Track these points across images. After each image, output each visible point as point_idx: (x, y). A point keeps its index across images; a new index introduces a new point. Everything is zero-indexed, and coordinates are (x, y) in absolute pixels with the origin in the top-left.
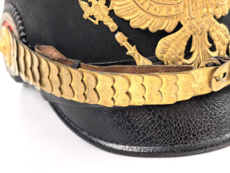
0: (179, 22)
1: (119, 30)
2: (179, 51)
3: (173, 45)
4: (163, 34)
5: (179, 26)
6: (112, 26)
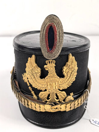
0: (46, 89)
1: (30, 86)
2: (45, 97)
3: (44, 95)
4: (41, 91)
5: (46, 90)
6: (28, 84)
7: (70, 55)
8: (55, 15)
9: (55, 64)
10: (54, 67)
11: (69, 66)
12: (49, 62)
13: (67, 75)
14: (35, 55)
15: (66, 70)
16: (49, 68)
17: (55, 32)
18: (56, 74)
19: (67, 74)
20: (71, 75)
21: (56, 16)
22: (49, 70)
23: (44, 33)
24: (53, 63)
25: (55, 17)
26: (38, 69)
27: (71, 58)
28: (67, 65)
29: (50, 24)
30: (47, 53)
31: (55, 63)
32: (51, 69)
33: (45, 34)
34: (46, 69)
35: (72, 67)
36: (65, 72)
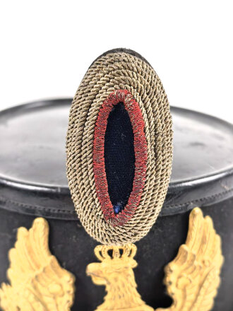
7: (194, 216)
8: (133, 53)
9: (135, 258)
10: (131, 273)
11: (193, 261)
12: (110, 253)
13: (185, 297)
14: (47, 220)
15: (180, 277)
16: (111, 278)
17: (138, 132)
18: (137, 298)
19: (184, 290)
20: (198, 295)
21: (140, 56)
22: (109, 283)
23: (88, 135)
24: (125, 255)
25: (134, 62)
26: (60, 277)
27: (201, 224)
28: (185, 257)
29: (112, 96)
30: (100, 224)
31: (134, 254)
32: (116, 280)
33: (93, 138)
34: (98, 281)
35: (203, 262)
36: (177, 286)
